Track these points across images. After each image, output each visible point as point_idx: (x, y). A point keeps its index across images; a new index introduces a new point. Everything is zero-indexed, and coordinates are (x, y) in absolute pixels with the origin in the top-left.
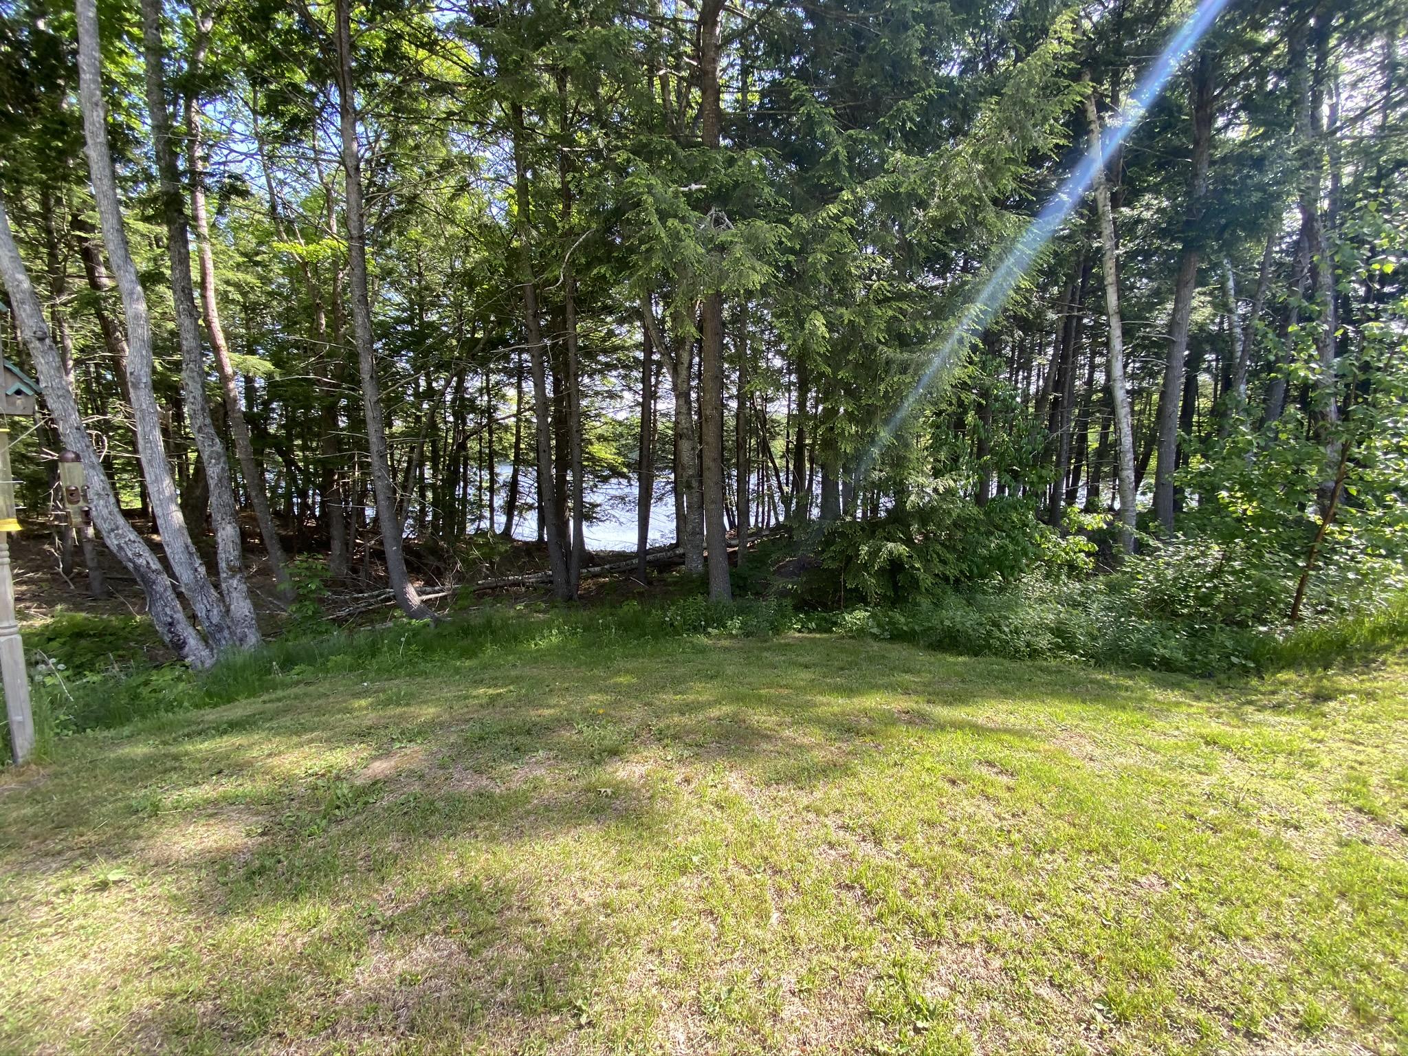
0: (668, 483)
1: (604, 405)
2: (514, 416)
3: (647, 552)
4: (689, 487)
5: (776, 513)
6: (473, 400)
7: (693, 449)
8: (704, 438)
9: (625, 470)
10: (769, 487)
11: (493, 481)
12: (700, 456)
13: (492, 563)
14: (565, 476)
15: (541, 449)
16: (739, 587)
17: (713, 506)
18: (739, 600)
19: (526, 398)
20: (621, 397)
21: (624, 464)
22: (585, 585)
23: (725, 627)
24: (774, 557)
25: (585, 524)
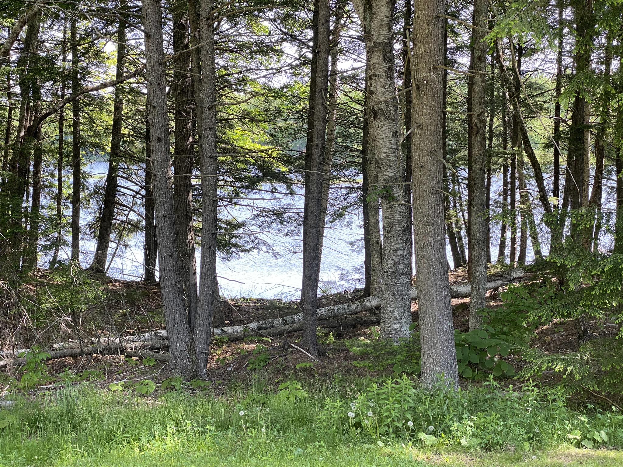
0: (351, 189)
1: (253, 64)
2: (113, 84)
3: (318, 304)
4: (388, 196)
5: (535, 242)
6: (51, 60)
7: (395, 134)
8: (415, 116)
9: (283, 169)
10: (525, 198)
11: (77, 185)
12: (407, 146)
13: (75, 316)
14: (188, 179)
15: (154, 136)
16: (470, 364)
17: (429, 229)
18: (473, 388)
19: (132, 56)
20: (280, 52)
21: (281, 159)
22: (218, 354)
23: (447, 431)
24: (532, 316)
25: (219, 255)
